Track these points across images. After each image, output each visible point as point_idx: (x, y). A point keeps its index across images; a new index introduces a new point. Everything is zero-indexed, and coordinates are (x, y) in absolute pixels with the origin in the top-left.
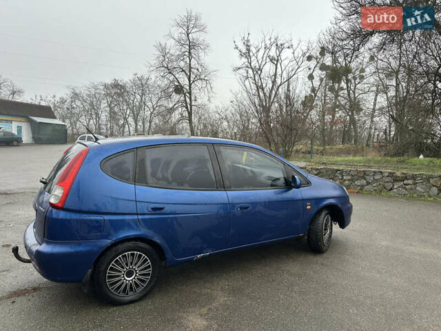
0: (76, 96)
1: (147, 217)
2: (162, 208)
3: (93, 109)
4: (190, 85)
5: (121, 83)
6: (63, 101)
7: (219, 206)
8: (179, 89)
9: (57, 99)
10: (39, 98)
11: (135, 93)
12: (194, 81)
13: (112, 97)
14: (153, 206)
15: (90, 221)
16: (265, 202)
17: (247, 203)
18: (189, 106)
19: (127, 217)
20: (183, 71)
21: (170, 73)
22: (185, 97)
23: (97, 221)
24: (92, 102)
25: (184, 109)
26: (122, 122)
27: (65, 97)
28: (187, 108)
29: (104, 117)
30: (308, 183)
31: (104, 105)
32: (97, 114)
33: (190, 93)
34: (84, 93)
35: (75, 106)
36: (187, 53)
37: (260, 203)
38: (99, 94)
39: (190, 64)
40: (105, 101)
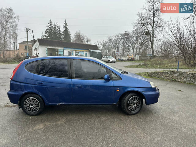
0: (110, 40)
1: (36, 86)
2: (42, 83)
3: (117, 46)
4: (153, 30)
5: (127, 33)
6: (106, 43)
7: (67, 85)
8: (147, 33)
9: (104, 42)
10: (98, 42)
11: (134, 36)
12: (155, 28)
13: (124, 39)
14: (39, 82)
15: (19, 85)
16: (91, 85)
17: (81, 85)
18: (152, 40)
19: (29, 85)
20: (150, 24)
21: (144, 25)
22: (150, 36)
23: (20, 85)
24: (116, 42)
25: (150, 42)
26: (127, 50)
27: (107, 41)
28: (151, 41)
29: (121, 48)
30: (120, 79)
31: (121, 43)
32: (118, 47)
33: (153, 34)
34: (113, 38)
35: (110, 44)
36: (152, 15)
37: (88, 86)
38: (119, 38)
39: (153, 20)
40: (121, 41)
